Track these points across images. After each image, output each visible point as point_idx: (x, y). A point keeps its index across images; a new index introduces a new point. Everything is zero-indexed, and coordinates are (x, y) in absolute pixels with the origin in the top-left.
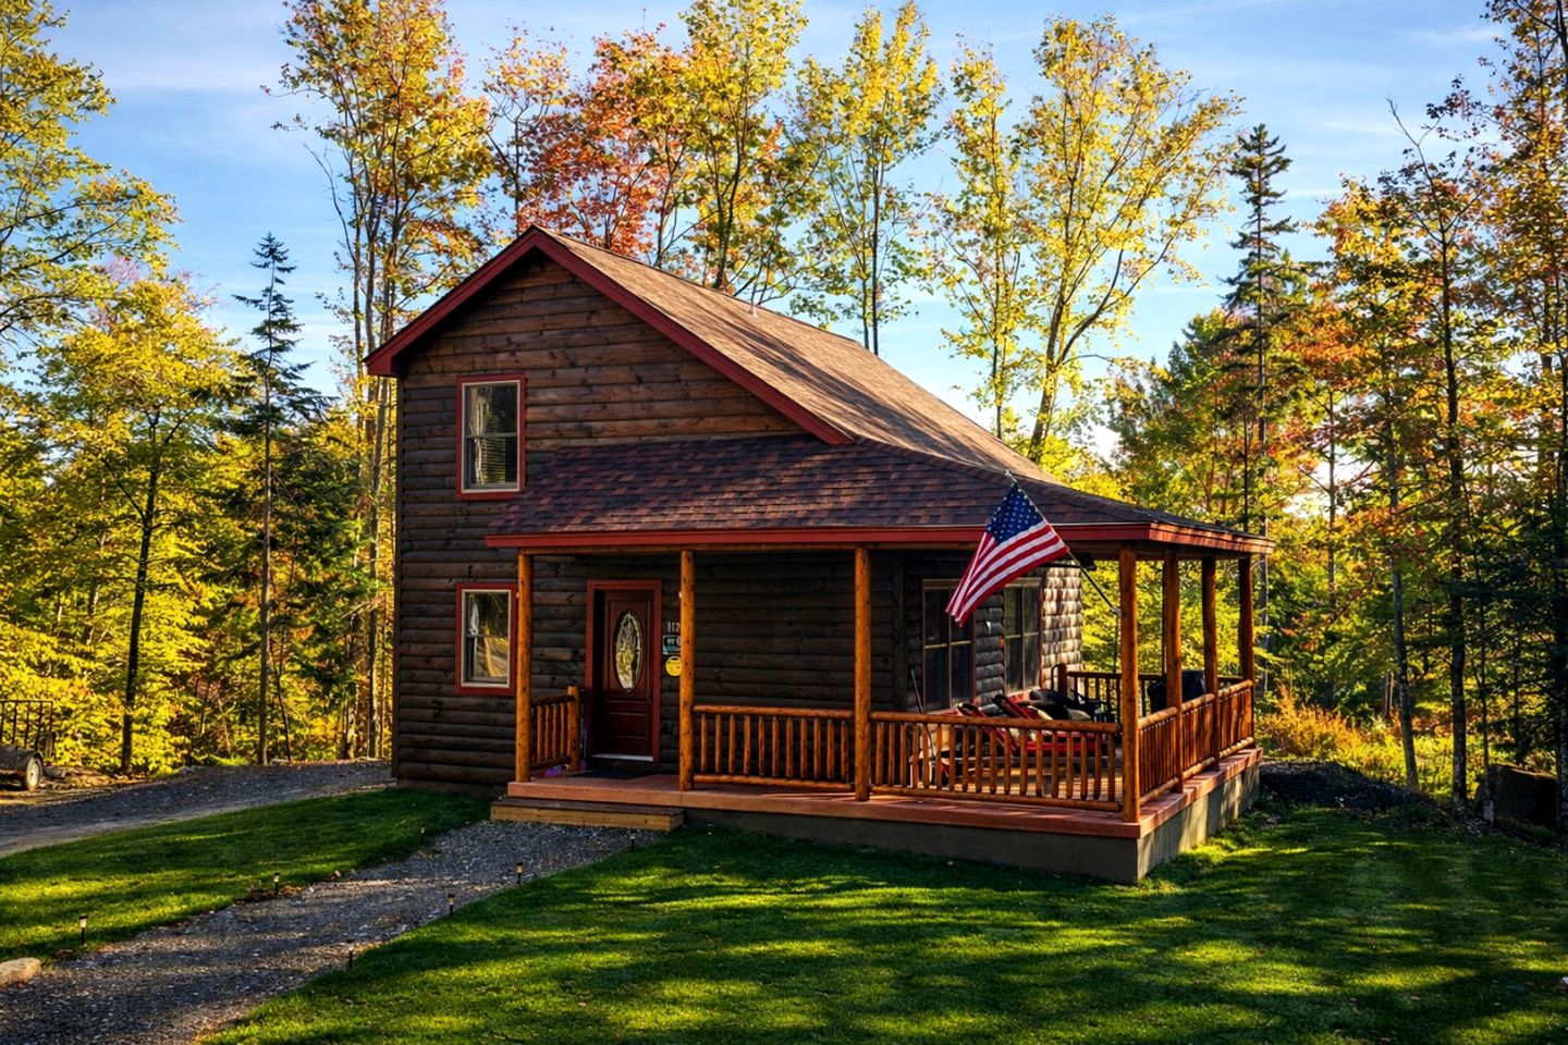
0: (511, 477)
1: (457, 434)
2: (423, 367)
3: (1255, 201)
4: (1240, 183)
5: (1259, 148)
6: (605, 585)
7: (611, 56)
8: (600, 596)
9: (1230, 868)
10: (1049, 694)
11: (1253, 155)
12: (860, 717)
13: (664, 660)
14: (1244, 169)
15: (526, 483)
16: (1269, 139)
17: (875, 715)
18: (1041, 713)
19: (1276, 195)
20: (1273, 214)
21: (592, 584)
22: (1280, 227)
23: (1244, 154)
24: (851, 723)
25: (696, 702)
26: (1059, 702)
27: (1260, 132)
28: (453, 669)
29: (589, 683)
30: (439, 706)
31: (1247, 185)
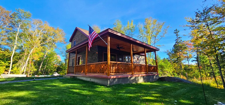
2: (72, 41)
11: (176, 32)
22: (179, 38)
27: (176, 29)
31: (176, 34)
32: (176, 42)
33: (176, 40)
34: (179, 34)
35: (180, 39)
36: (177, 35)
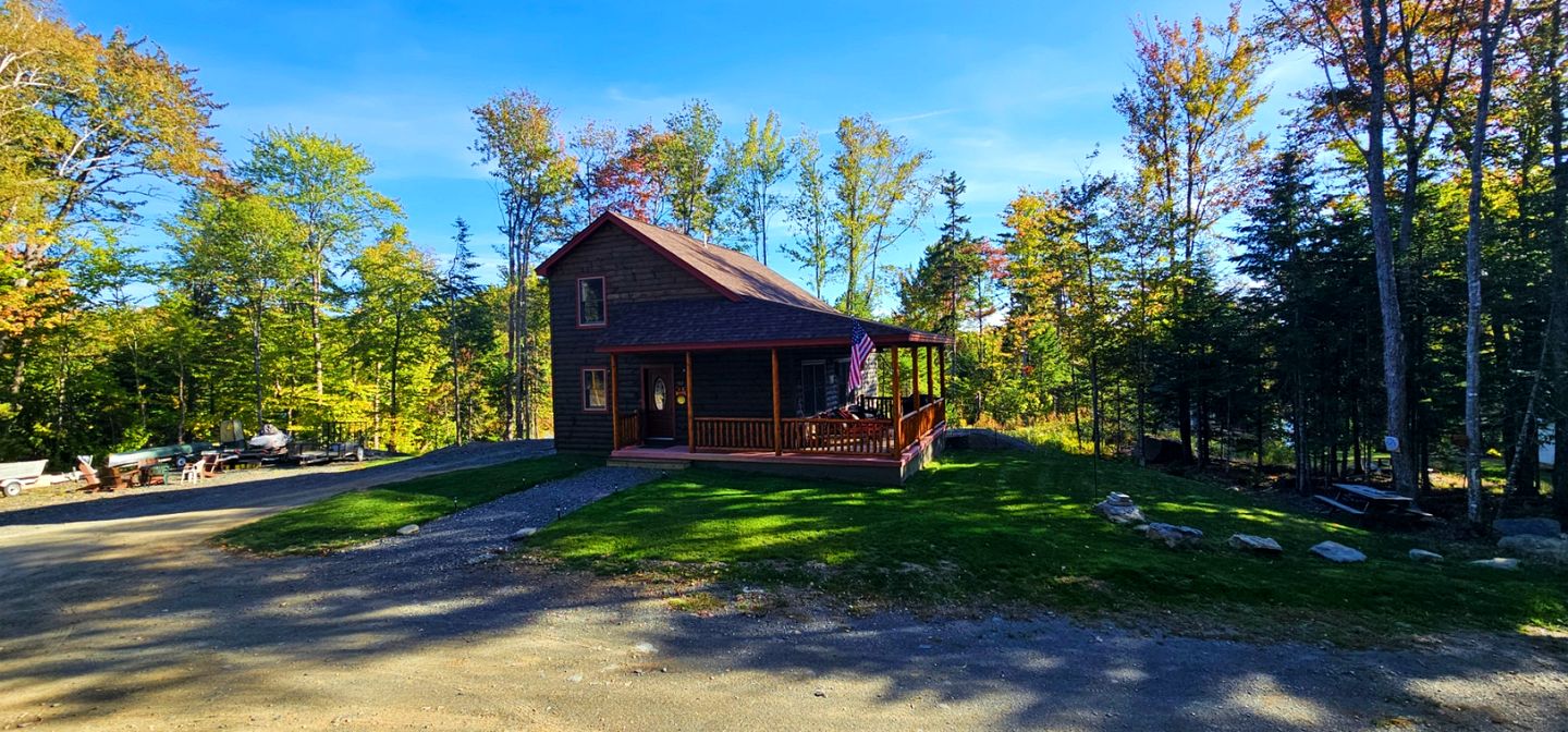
0: (601, 319)
1: (576, 302)
2: (560, 272)
3: (952, 207)
4: (945, 198)
5: (953, 182)
6: (647, 366)
7: (634, 135)
8: (646, 371)
9: (943, 474)
10: (857, 407)
11: (950, 186)
12: (776, 420)
13: (676, 397)
14: (946, 191)
15: (608, 323)
16: (957, 178)
17: (783, 420)
18: (854, 415)
19: (960, 205)
20: (959, 213)
21: (642, 367)
22: (961, 220)
23: (945, 185)
24: (773, 423)
25: (695, 416)
26: (860, 411)
27: (953, 174)
28: (581, 403)
29: (643, 407)
30: (575, 420)
31: (947, 199)
32: (945, 239)
33: (947, 227)
34: (960, 198)
35: (963, 226)
36: (953, 204)
